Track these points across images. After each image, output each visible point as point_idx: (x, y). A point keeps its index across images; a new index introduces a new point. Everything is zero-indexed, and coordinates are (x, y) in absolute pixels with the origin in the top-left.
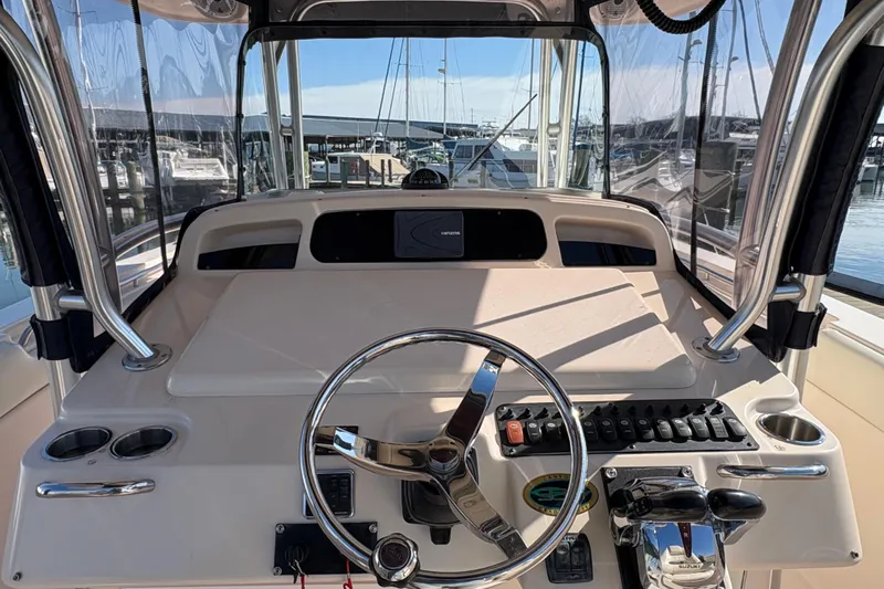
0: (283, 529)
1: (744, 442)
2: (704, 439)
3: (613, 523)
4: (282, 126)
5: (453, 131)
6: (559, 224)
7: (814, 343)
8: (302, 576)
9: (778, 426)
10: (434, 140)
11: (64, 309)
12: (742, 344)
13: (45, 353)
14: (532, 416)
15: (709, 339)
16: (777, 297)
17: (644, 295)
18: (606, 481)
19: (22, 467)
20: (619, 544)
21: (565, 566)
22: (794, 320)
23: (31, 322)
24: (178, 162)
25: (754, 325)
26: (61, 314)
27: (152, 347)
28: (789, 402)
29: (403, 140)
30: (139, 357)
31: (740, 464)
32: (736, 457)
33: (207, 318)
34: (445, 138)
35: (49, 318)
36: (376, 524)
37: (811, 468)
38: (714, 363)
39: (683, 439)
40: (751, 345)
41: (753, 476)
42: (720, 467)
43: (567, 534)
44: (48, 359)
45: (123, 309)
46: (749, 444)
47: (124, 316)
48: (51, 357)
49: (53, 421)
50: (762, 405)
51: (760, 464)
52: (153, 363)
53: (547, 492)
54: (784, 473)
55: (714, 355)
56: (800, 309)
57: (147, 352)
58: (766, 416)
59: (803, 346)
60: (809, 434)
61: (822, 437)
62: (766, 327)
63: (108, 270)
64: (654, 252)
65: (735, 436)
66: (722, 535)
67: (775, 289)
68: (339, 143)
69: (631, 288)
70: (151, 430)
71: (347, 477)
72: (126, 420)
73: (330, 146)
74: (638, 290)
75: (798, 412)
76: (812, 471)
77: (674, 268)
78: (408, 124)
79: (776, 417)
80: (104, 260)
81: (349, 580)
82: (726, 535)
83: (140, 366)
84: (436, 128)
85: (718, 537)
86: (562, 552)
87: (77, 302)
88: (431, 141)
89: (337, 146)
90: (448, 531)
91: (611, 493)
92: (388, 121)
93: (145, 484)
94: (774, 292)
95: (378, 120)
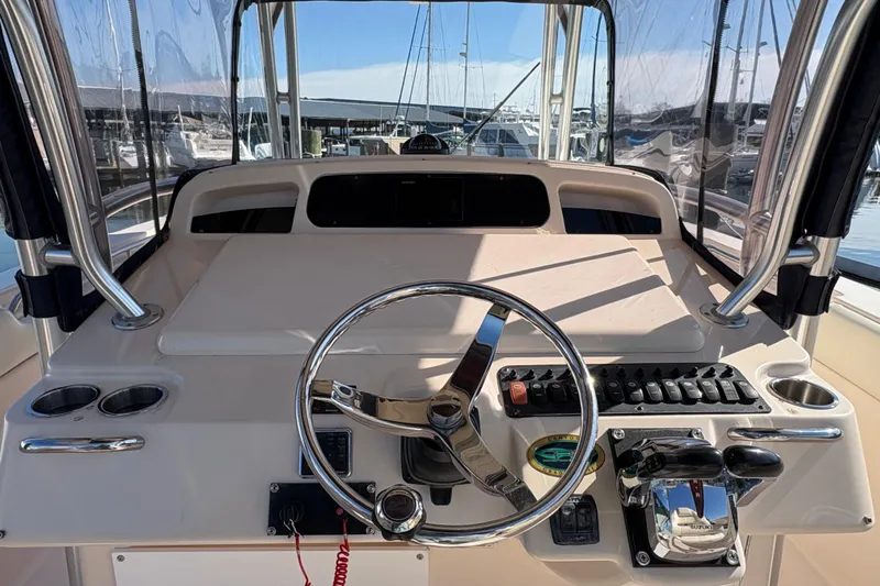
0: (277, 488)
1: (756, 405)
2: (714, 402)
3: (621, 483)
4: (279, 93)
5: (473, 115)
6: (564, 191)
7: (826, 308)
8: (297, 536)
9: (789, 390)
10: (455, 124)
11: (51, 264)
12: (751, 310)
13: (31, 310)
14: (536, 378)
15: (716, 305)
16: (789, 261)
17: (649, 261)
18: (613, 442)
19: (6, 422)
20: (627, 505)
21: (571, 528)
22: (806, 285)
23: (16, 278)
24: (200, 142)
25: (763, 292)
26: (48, 269)
27: (143, 307)
28: (801, 368)
29: (423, 124)
30: (129, 316)
31: (750, 426)
32: (746, 420)
33: (198, 281)
34: (465, 122)
35: (35, 273)
36: (374, 484)
37: (826, 431)
38: (722, 328)
39: (693, 401)
40: (759, 310)
41: (765, 439)
42: (730, 430)
43: (572, 495)
44: (36, 316)
45: (114, 268)
46: (760, 407)
47: (115, 275)
48: (38, 315)
49: (40, 379)
50: (774, 369)
51: (772, 427)
52: (144, 322)
53: (552, 453)
54: (798, 434)
55: (722, 320)
56: (812, 273)
57: (138, 311)
58: (778, 380)
59: (814, 312)
60: (822, 398)
61: (836, 402)
62: (776, 294)
63: (98, 228)
64: (659, 220)
65: (746, 400)
66: (735, 497)
67: (788, 252)
68: (360, 126)
69: (634, 252)
70: (141, 389)
71: (345, 435)
72: (116, 378)
73: (351, 130)
74: (642, 255)
75: (810, 377)
76: (827, 434)
77: (680, 237)
78: (428, 108)
79: (788, 382)
80: (92, 218)
81: (346, 541)
82: (739, 496)
83: (130, 325)
84: (456, 112)
85: (731, 497)
86: (567, 513)
87: (64, 257)
88: (451, 125)
89: (358, 129)
90: (449, 491)
91: (618, 455)
92: (409, 105)
93: (134, 441)
94: (786, 255)
95: (399, 104)
